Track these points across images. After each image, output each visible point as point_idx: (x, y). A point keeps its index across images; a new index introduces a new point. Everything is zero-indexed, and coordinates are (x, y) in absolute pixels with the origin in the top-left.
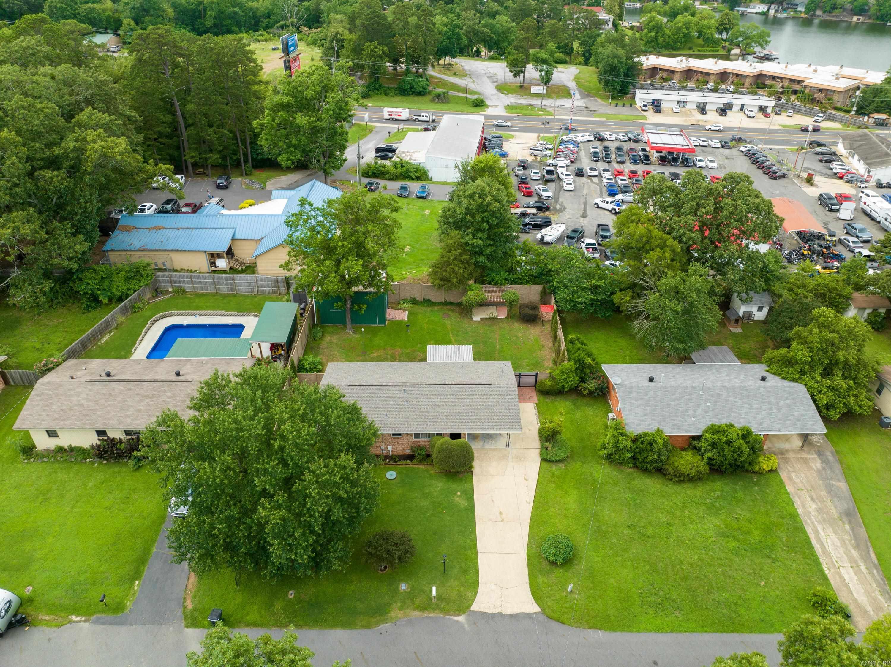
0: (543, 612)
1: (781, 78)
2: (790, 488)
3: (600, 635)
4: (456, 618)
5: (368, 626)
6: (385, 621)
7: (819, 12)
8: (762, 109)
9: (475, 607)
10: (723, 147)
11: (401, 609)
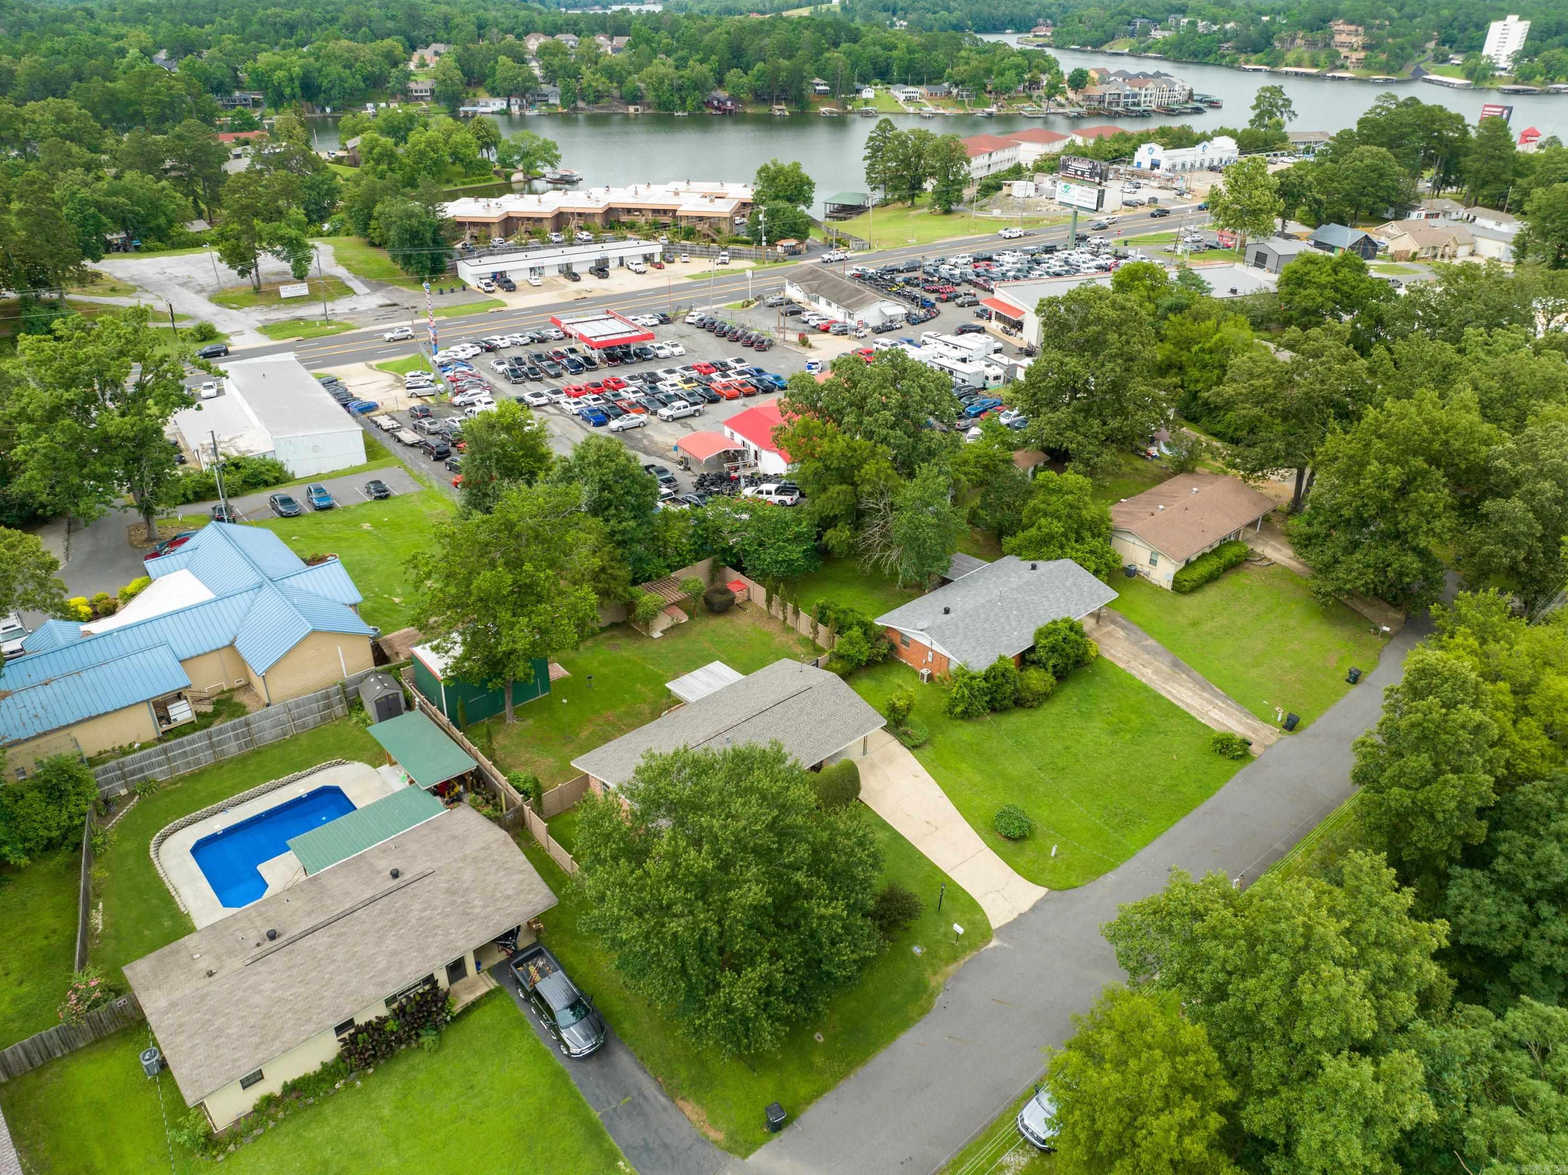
0: (1052, 889)
1: (640, 210)
2: (1121, 665)
3: (1111, 877)
4: (991, 945)
5: (925, 1011)
6: (932, 996)
7: (581, 104)
8: (648, 258)
9: (995, 925)
10: (661, 322)
11: (935, 973)
